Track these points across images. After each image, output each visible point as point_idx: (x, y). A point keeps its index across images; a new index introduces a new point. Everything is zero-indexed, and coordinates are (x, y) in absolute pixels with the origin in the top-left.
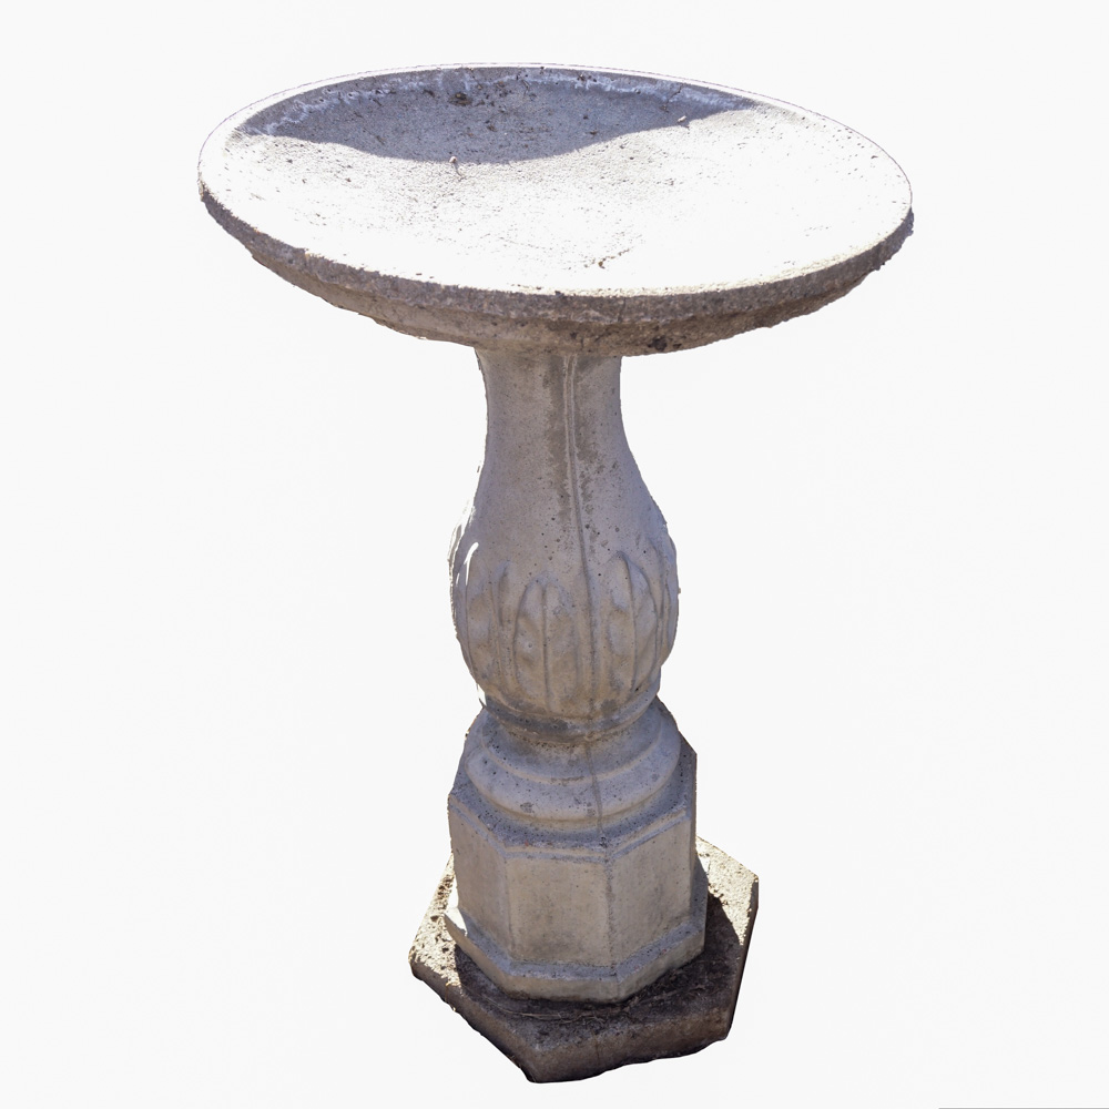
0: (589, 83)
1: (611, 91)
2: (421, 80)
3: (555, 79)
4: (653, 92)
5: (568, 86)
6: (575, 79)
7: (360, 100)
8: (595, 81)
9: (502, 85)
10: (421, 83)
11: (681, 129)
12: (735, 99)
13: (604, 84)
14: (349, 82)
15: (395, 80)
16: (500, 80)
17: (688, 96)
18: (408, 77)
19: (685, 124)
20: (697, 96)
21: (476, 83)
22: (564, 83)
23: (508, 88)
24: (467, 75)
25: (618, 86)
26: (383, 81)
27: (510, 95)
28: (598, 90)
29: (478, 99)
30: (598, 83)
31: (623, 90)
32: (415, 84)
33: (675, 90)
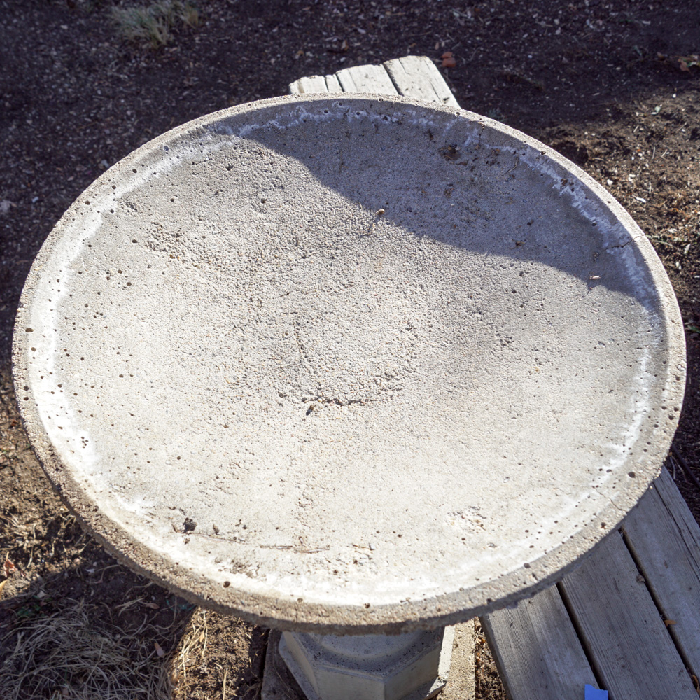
0: (567, 189)
1: (576, 209)
2: (434, 120)
3: (545, 170)
4: (604, 232)
5: (549, 182)
6: (559, 178)
7: (364, 121)
8: (573, 190)
9: (497, 153)
10: (431, 123)
11: (584, 287)
12: (650, 290)
13: (576, 198)
14: (365, 101)
15: (410, 112)
16: (500, 147)
17: (624, 256)
18: (423, 113)
19: (591, 284)
20: (630, 263)
21: (477, 142)
22: (548, 177)
23: (500, 158)
24: (476, 131)
25: (586, 207)
26: (399, 110)
27: (496, 167)
28: (567, 200)
29: (465, 158)
30: (574, 193)
31: (586, 214)
32: (425, 122)
33: (621, 242)
